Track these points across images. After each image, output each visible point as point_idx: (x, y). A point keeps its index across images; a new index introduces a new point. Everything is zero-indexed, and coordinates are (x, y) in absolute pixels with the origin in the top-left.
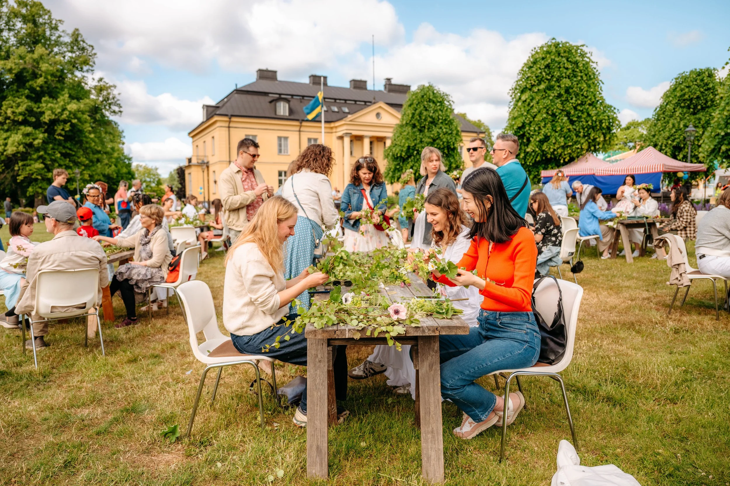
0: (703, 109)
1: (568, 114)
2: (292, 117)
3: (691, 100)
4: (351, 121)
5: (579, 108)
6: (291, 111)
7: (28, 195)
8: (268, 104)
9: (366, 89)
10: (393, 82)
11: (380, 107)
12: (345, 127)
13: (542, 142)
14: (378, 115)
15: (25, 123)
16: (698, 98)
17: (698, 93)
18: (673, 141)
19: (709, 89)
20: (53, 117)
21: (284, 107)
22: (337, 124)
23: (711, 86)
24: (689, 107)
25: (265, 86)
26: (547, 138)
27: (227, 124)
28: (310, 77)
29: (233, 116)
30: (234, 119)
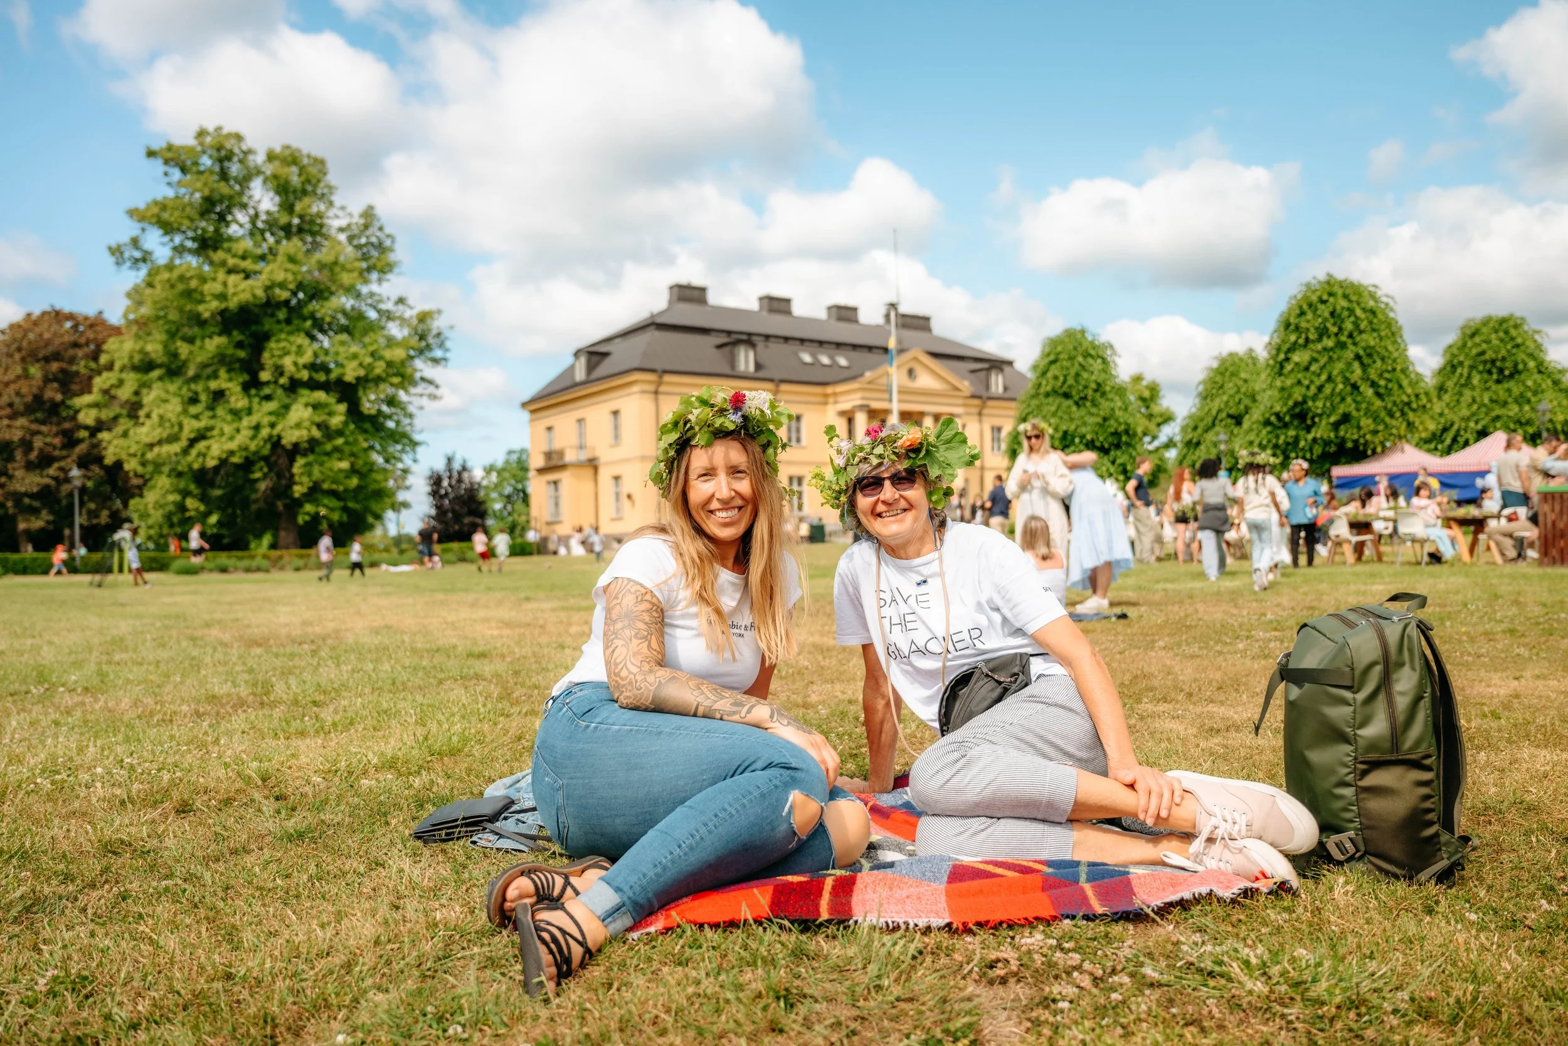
0: (1511, 376)
1: (1373, 384)
2: (760, 374)
3: (1493, 362)
4: (870, 382)
5: (1386, 375)
6: (758, 366)
7: (301, 520)
8: (715, 351)
9: (856, 321)
10: (903, 309)
11: (915, 359)
12: (859, 395)
13: (1336, 426)
14: (911, 373)
15: (313, 385)
16: (1504, 359)
17: (1503, 352)
18: (1477, 423)
19: (1517, 346)
20: (362, 373)
21: (747, 357)
22: (840, 388)
23: (1519, 340)
24: (1490, 372)
25: (688, 315)
26: (1346, 418)
27: (652, 388)
28: (761, 299)
29: (665, 372)
30: (668, 378)
